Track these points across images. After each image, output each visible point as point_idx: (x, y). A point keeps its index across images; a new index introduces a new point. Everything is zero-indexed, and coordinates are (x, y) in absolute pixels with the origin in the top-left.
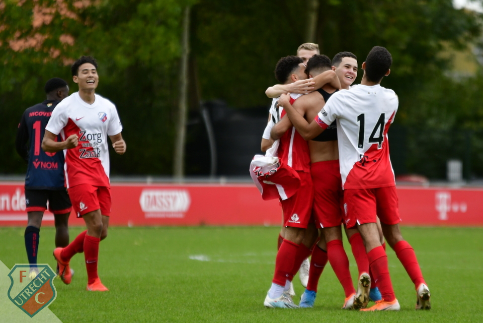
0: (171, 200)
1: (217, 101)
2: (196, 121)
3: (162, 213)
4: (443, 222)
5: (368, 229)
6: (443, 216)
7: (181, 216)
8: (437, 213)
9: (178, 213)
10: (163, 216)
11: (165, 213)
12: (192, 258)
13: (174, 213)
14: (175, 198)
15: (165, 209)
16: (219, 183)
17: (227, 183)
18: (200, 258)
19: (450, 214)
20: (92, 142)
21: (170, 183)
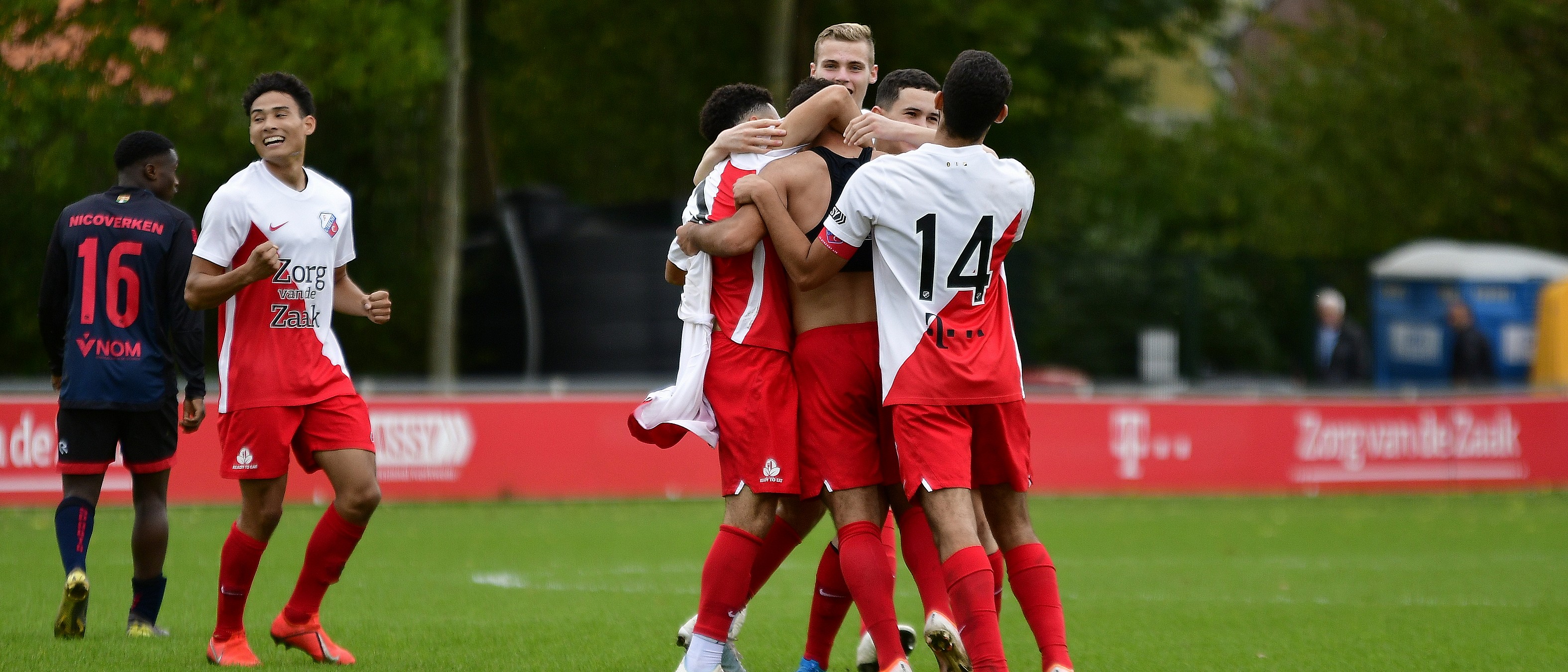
0: (424, 438)
1: (540, 189)
2: (487, 240)
3: (401, 469)
4: (1130, 483)
5: (949, 503)
6: (1130, 470)
7: (449, 476)
8: (1113, 462)
9: (443, 468)
10: (404, 476)
11: (410, 469)
12: (479, 579)
13: (433, 468)
14: (434, 433)
15: (407, 460)
16: (547, 392)
17: (569, 392)
18: (501, 580)
19: (1148, 463)
20: (303, 287)
21: (421, 393)
